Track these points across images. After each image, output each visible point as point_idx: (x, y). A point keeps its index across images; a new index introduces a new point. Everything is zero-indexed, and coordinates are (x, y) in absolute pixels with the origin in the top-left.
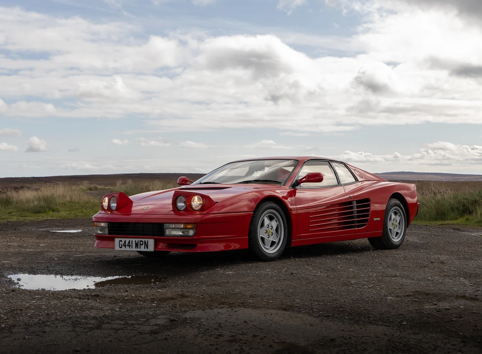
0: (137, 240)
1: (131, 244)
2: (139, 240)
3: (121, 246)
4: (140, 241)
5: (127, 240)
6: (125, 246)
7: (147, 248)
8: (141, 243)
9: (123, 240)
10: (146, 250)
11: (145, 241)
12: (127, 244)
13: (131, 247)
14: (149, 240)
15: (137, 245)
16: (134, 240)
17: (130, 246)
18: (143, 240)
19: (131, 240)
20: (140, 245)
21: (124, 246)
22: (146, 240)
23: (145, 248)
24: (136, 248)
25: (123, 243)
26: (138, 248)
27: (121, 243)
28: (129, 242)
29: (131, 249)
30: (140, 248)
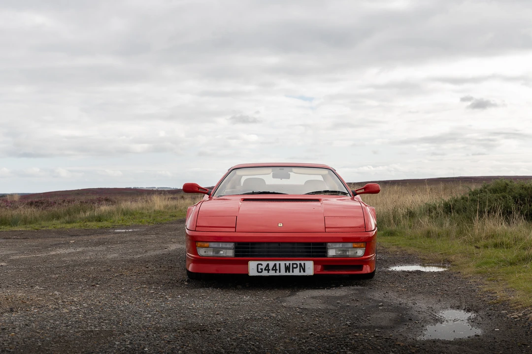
0: (288, 263)
1: (278, 268)
2: (291, 262)
3: (260, 270)
4: (293, 264)
5: (271, 264)
6: (268, 270)
7: (304, 271)
8: (295, 266)
9: (265, 263)
10: (302, 274)
11: (300, 264)
12: (271, 267)
13: (278, 271)
14: (306, 262)
15: (287, 269)
16: (283, 263)
17: (276, 270)
18: (298, 262)
19: (277, 263)
20: (293, 268)
21: (265, 270)
22: (302, 262)
23: (300, 272)
24: (286, 272)
25: (263, 267)
26: (289, 272)
27: (260, 267)
28: (275, 265)
29: (278, 274)
30: (293, 272)
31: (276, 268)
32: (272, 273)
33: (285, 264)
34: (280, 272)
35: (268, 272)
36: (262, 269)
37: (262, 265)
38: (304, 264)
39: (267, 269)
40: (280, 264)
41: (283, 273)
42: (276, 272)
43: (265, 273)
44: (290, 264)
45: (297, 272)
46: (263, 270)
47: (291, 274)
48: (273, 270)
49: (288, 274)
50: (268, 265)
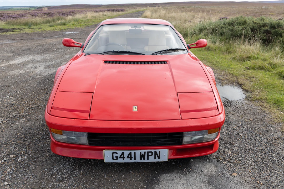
0: (143, 152)
1: (133, 156)
2: (146, 151)
3: (115, 158)
4: (148, 152)
5: (127, 152)
6: (124, 158)
7: (159, 158)
8: (150, 154)
9: (119, 152)
10: (157, 160)
11: (156, 152)
12: (126, 155)
13: (133, 159)
14: (162, 150)
15: (142, 156)
16: (138, 152)
17: (131, 158)
18: (153, 151)
19: (133, 152)
20: (148, 156)
21: (120, 157)
22: (158, 151)
23: (155, 158)
24: (141, 159)
25: (119, 155)
26: (144, 159)
27: (115, 155)
28: (130, 154)
29: (133, 161)
30: (148, 159)
31: (131, 156)
32: (127, 160)
33: (141, 153)
34: (135, 159)
35: (124, 160)
36: (117, 157)
37: (117, 153)
38: (160, 152)
39: (122, 156)
40: (135, 153)
41: (138, 160)
42: (131, 160)
43: (120, 161)
44: (145, 152)
45: (152, 159)
46: (119, 158)
47: (146, 160)
48: (128, 157)
49: (143, 161)
50: (123, 154)
